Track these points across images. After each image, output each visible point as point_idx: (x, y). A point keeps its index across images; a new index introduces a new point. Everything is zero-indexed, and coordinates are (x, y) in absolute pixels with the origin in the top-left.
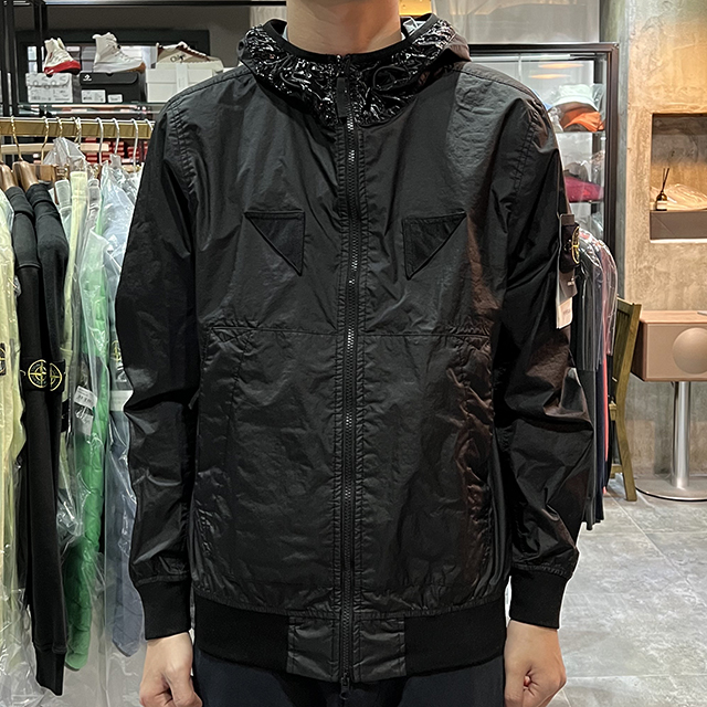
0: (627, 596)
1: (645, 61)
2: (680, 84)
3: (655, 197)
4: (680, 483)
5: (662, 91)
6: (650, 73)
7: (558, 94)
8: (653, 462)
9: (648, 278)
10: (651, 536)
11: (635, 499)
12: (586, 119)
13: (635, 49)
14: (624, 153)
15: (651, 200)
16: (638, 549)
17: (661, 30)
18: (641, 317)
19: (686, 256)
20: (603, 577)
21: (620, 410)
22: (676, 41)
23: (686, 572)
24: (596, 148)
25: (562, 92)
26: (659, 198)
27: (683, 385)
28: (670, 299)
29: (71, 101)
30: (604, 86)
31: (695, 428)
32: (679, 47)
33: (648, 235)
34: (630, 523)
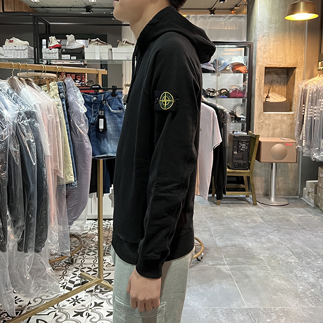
0: (252, 238)
1: (262, 48)
2: (275, 57)
4: (272, 199)
5: (268, 59)
6: (265, 52)
7: (231, 59)
8: (263, 192)
9: (262, 126)
10: (262, 218)
11: (256, 204)
12: (241, 69)
13: (259, 44)
14: (255, 81)
15: (264, 98)
16: (257, 222)
17: (269, 38)
18: (260, 140)
19: (276, 118)
20: (244, 231)
21: (251, 173)
22: (274, 41)
23: (274, 230)
24: (244, 80)
25: (233, 59)
26: (267, 97)
27: (274, 164)
28: (270, 133)
29: (58, 58)
30: (248, 57)
31: (278, 180)
32: (275, 43)
33: (263, 110)
34: (254, 213)
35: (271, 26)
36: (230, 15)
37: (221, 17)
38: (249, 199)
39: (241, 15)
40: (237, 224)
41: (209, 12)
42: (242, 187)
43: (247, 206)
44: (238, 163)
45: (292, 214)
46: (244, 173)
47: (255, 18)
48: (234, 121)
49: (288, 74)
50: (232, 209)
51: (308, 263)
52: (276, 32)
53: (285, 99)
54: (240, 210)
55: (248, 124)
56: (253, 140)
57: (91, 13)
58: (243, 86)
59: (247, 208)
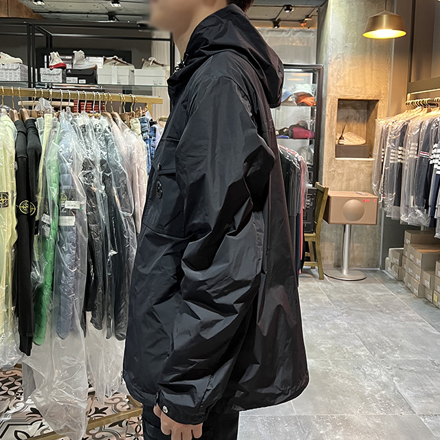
1: (335, 74)
2: (352, 85)
3: (338, 138)
4: (345, 272)
5: (343, 88)
6: (338, 79)
7: (295, 88)
8: (333, 262)
9: (334, 175)
10: (329, 296)
11: (323, 278)
12: (308, 100)
13: (331, 68)
14: (325, 116)
15: (336, 139)
18: (329, 194)
19: (352, 166)
21: (318, 237)
22: (350, 65)
23: (343, 313)
25: (297, 87)
26: (340, 139)
27: (347, 226)
28: (344, 186)
29: (61, 82)
30: (317, 85)
31: (353, 246)
32: (352, 68)
33: (334, 155)
34: (320, 290)
36: (295, 29)
38: (315, 272)
41: (272, 24)
45: (368, 292)
46: (310, 237)
49: (368, 108)
51: (382, 357)
52: (353, 53)
53: (364, 142)
54: (301, 286)
55: (315, 170)
56: (319, 195)
59: (310, 284)
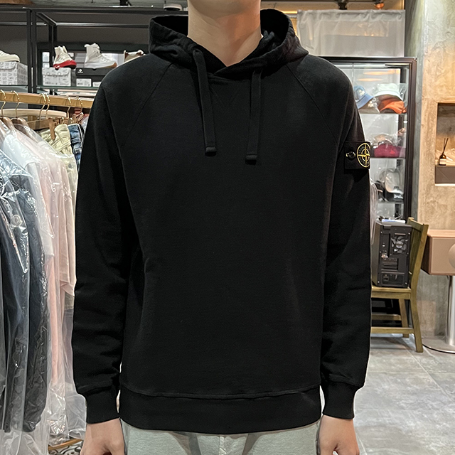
0: (416, 412)
1: (433, 69)
3: (438, 156)
4: (451, 342)
5: (444, 89)
6: (437, 77)
7: (377, 89)
8: (434, 328)
9: (433, 208)
10: (432, 375)
11: (422, 351)
12: (395, 105)
13: (427, 62)
14: (419, 127)
15: (436, 158)
16: (423, 383)
17: (445, 51)
18: (430, 232)
20: (401, 400)
21: (413, 293)
22: (454, 57)
24: (400, 126)
25: (380, 89)
26: (441, 157)
28: (447, 222)
29: (70, 85)
30: (407, 84)
33: (434, 180)
34: (419, 367)
35: (449, 30)
36: (375, 11)
37: (358, 14)
38: (410, 341)
39: (394, 11)
40: (386, 387)
41: (337, 5)
42: (395, 319)
43: (405, 353)
44: (388, 275)
46: (399, 293)
47: (420, 16)
48: (381, 199)
50: (378, 358)
54: (392, 361)
55: (408, 204)
56: (416, 234)
57: (129, 6)
58: (398, 136)
